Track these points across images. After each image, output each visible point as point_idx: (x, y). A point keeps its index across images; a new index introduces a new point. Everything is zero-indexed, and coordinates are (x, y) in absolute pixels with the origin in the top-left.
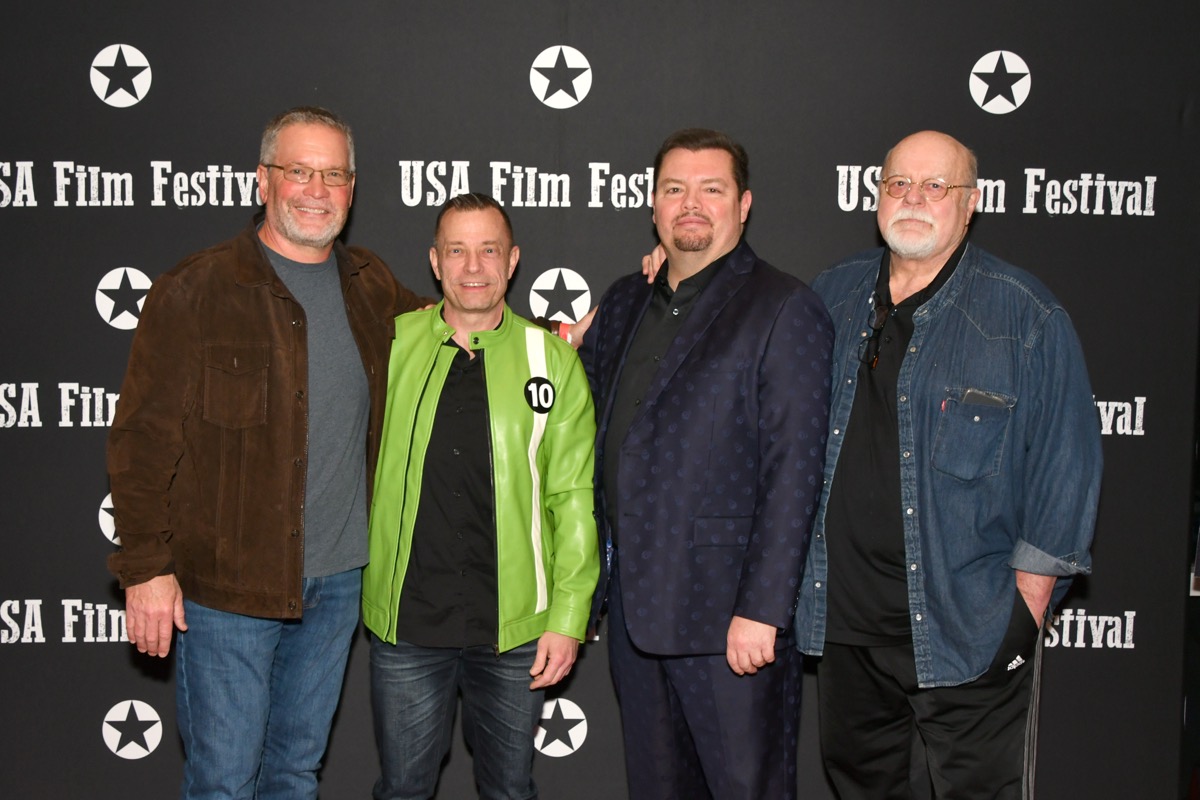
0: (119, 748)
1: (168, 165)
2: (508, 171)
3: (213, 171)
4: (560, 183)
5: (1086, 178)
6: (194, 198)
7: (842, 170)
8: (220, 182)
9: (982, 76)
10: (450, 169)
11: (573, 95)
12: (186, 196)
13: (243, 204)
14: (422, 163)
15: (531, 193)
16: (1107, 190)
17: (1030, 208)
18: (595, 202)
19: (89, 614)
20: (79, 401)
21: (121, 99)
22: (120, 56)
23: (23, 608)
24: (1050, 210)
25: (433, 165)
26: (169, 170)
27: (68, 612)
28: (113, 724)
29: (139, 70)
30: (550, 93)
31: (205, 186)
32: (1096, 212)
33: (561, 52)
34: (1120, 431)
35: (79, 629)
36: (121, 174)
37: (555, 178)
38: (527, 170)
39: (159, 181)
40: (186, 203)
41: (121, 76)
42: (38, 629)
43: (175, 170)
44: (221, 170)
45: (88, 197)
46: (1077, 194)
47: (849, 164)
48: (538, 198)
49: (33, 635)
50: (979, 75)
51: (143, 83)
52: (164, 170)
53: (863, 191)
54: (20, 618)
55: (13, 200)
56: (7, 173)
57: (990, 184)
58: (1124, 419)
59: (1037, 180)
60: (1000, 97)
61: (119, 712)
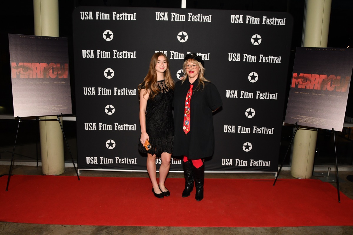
0: (109, 147)
2: (173, 53)
4: (182, 55)
5: (270, 56)
6: (120, 57)
7: (229, 54)
8: (125, 54)
11: (185, 40)
12: (119, 56)
13: (129, 58)
15: (177, 57)
16: (273, 58)
17: (260, 61)
19: (103, 126)
20: (101, 91)
21: (108, 40)
22: (108, 32)
23: (93, 124)
24: (264, 62)
26: (116, 52)
27: (100, 125)
28: (107, 143)
29: (111, 35)
30: (181, 40)
31: (122, 55)
32: (271, 62)
33: (183, 33)
34: (273, 99)
35: (102, 128)
36: (108, 52)
37: (181, 54)
38: (177, 53)
39: (115, 54)
40: (119, 57)
41: (108, 36)
42: (95, 128)
44: (125, 52)
46: (268, 59)
47: (231, 53)
48: (178, 58)
50: (253, 38)
51: (112, 37)
52: (115, 52)
53: (233, 58)
54: (92, 126)
55: (90, 56)
56: (89, 52)
57: (254, 57)
58: (274, 97)
59: (262, 57)
60: (256, 42)
61: (108, 141)
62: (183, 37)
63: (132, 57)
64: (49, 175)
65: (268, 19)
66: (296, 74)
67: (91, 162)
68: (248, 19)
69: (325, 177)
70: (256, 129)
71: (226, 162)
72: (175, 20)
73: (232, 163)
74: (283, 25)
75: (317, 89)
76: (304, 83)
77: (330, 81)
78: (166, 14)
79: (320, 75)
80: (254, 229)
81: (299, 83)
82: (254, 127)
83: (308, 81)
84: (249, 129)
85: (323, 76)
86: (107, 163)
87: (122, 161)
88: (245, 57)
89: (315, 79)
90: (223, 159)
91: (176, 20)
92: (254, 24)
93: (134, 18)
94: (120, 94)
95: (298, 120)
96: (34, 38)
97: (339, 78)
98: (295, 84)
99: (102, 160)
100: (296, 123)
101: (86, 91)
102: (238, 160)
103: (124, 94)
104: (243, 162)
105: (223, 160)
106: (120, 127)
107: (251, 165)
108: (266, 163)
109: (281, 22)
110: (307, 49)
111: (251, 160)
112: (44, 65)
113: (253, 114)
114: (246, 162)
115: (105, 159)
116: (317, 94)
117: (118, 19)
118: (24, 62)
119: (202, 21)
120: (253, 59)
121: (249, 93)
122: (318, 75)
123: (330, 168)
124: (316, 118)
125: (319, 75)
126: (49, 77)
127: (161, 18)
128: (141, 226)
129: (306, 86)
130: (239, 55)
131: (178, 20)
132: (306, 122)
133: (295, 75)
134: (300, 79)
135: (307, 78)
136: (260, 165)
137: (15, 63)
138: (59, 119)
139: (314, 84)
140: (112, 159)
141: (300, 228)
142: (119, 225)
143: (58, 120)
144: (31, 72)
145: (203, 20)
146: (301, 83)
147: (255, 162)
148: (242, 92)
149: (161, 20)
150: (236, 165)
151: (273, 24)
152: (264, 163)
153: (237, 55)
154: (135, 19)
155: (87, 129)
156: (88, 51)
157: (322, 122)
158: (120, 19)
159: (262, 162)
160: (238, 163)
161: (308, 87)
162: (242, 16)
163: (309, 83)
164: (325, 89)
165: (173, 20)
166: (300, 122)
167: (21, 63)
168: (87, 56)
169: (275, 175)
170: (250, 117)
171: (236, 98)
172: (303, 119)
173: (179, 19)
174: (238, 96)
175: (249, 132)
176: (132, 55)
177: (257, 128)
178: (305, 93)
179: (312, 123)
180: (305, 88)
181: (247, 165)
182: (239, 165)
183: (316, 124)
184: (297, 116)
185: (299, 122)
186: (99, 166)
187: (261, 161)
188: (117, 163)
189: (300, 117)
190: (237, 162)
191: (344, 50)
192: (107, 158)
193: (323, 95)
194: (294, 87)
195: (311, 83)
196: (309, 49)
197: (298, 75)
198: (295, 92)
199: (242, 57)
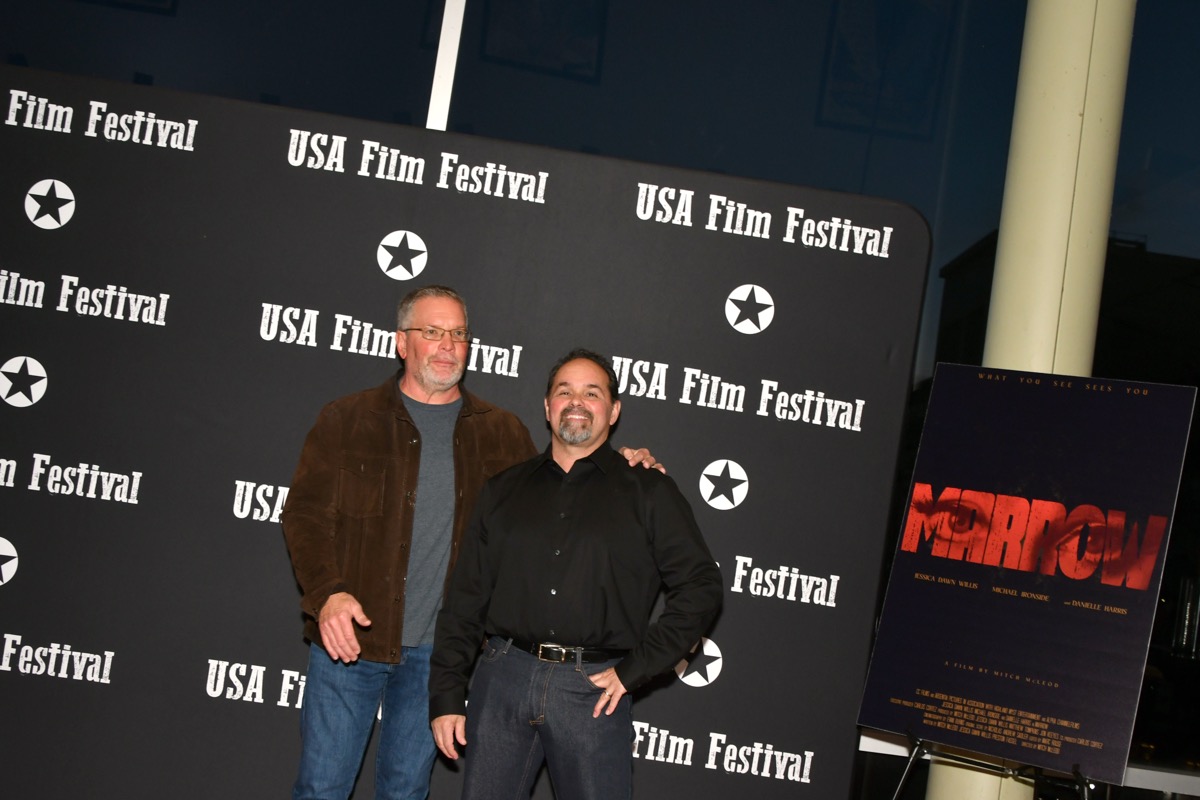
1: (75, 280)
2: (349, 323)
5: (809, 392)
6: (92, 309)
7: (618, 361)
9: (737, 303)
10: (302, 315)
12: (86, 307)
13: (131, 319)
14: (280, 307)
15: (365, 343)
16: (825, 405)
17: (763, 412)
22: (53, 189)
24: (778, 416)
25: (289, 310)
26: (75, 284)
29: (66, 202)
31: (103, 301)
32: (814, 422)
34: (816, 601)
36: (36, 281)
37: (386, 334)
38: (365, 324)
39: (66, 292)
43: (81, 285)
44: (117, 290)
46: (801, 406)
47: (624, 357)
48: (370, 348)
50: (734, 301)
52: (71, 284)
57: (733, 388)
58: (821, 591)
59: (771, 390)
60: (748, 321)
63: (145, 320)
65: (810, 221)
66: (929, 487)
68: (719, 212)
70: (723, 747)
72: (378, 176)
74: (878, 257)
75: (1014, 567)
76: (961, 532)
77: (1075, 534)
78: (339, 142)
79: (1035, 502)
81: (938, 532)
82: (715, 737)
83: (976, 526)
84: (686, 745)
85: (1048, 509)
88: (689, 384)
89: (1011, 517)
91: (380, 175)
92: (743, 236)
93: (185, 143)
94: (57, 491)
97: (1116, 520)
98: (918, 536)
103: (80, 493)
106: (30, 659)
109: (874, 242)
110: (981, 376)
116: (1014, 593)
117: (109, 136)
119: (502, 195)
120: (729, 396)
122: (1026, 500)
124: (1005, 710)
125: (1030, 503)
127: (312, 159)
130: (661, 369)
131: (388, 178)
132: (955, 728)
133: (922, 491)
134: (942, 513)
135: (975, 511)
139: (1005, 544)
145: (506, 189)
146: (946, 532)
149: (310, 165)
151: (833, 246)
153: (652, 369)
154: (190, 148)
157: (1029, 730)
158: (120, 139)
161: (976, 557)
162: (692, 193)
163: (983, 534)
164: (1051, 571)
165: (368, 174)
166: (931, 723)
173: (397, 174)
176: (150, 310)
178: (961, 584)
179: (983, 734)
180: (959, 557)
183: (1003, 739)
184: (917, 692)
185: (925, 721)
189: (932, 701)
191: (1145, 393)
193: (1040, 597)
194: (913, 548)
195: (992, 534)
196: (990, 377)
197: (933, 496)
198: (917, 575)
199: (674, 382)
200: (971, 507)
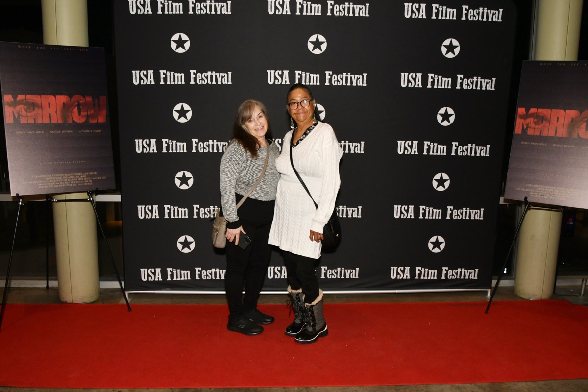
0: (182, 250)
1: (195, 71)
2: (301, 74)
3: (209, 73)
4: (317, 77)
5: (475, 78)
7: (402, 74)
8: (212, 76)
9: (446, 46)
10: (283, 73)
12: (201, 81)
13: (218, 83)
14: (274, 71)
15: (308, 80)
16: (481, 82)
17: (458, 87)
18: (327, 83)
19: (172, 210)
20: (168, 145)
21: (180, 50)
22: (180, 37)
23: (152, 208)
24: (464, 88)
25: (277, 71)
26: (196, 73)
27: (166, 209)
28: (180, 242)
29: (186, 41)
31: (207, 78)
32: (478, 89)
33: (317, 37)
34: (482, 155)
35: (169, 214)
36: (181, 74)
37: (315, 76)
38: (307, 73)
39: (192, 76)
40: (201, 83)
41: (180, 43)
42: (157, 214)
43: (197, 73)
44: (212, 73)
45: (170, 81)
46: (472, 83)
47: (405, 73)
48: (310, 82)
49: (156, 216)
51: (187, 45)
52: (194, 73)
53: (409, 81)
54: (151, 211)
55: (147, 82)
56: (145, 74)
57: (447, 79)
58: (483, 151)
59: (461, 79)
60: (450, 53)
61: (182, 239)
62: (317, 44)
63: (224, 83)
64: (72, 303)
65: (471, 10)
66: (524, 109)
67: (150, 278)
68: (436, 11)
69: (577, 296)
70: (452, 211)
71: (398, 273)
73: (408, 275)
74: (498, 22)
75: (561, 136)
76: (538, 125)
77: (584, 122)
78: (287, 2)
79: (567, 111)
80: (458, 386)
81: (529, 125)
82: (449, 208)
83: (544, 122)
84: (439, 212)
85: (572, 113)
86: (179, 279)
87: (207, 276)
88: (430, 80)
89: (558, 118)
90: (392, 268)
91: (304, 13)
92: (446, 19)
93: (227, 11)
94: (202, 151)
95: (529, 192)
96: (44, 48)
98: (521, 128)
99: (171, 273)
100: (526, 198)
101: (140, 146)
102: (420, 268)
103: (211, 151)
104: (428, 272)
105: (394, 269)
106: (203, 212)
107: (443, 277)
108: (470, 273)
109: (495, 16)
110: (541, 64)
111: (444, 268)
112: (63, 99)
113: (447, 184)
114: (434, 273)
115: (175, 272)
116: (561, 146)
117: (198, 12)
118: (26, 94)
119: (352, 15)
120: (445, 83)
121: (438, 146)
122: (562, 112)
123: (586, 281)
124: (561, 189)
125: (565, 112)
126: (73, 120)
127: (277, 11)
128: (256, 387)
129: (541, 131)
130: (419, 75)
131: (308, 14)
132: (542, 197)
133: (521, 111)
134: (530, 118)
135: (543, 116)
136: (460, 276)
137: (10, 96)
138: (91, 199)
139: (556, 127)
140: (189, 272)
141: (541, 383)
142: (218, 387)
143: (90, 201)
144: (40, 111)
145: (354, 12)
146: (532, 125)
147: (451, 271)
148: (426, 143)
149: (277, 13)
150: (417, 277)
151: (480, 19)
152: (466, 273)
153: (416, 76)
154: (230, 13)
155: (142, 217)
156: (142, 71)
157: (571, 195)
158: (202, 13)
159: (463, 271)
160: (420, 275)
161: (545, 134)
162: (425, 5)
163: (548, 125)
164: (576, 136)
165: (300, 14)
166: (533, 196)
167: (22, 95)
168: (142, 81)
169: (487, 294)
170: (441, 189)
171: (414, 155)
172: (538, 191)
173: (311, 12)
174: (418, 152)
175: (439, 216)
176: (225, 79)
177: (454, 209)
178: (540, 144)
179: (553, 198)
180: (539, 135)
181: (435, 278)
182: (422, 278)
183: (561, 199)
184: (527, 185)
185: (530, 195)
186: (164, 284)
187: (461, 269)
188: (197, 278)
189: (533, 188)
190: (419, 272)
192: (179, 270)
193: (572, 146)
194: (520, 132)
195: (551, 124)
196: (545, 64)
197: (526, 112)
198: (522, 143)
199: (425, 80)
200: (542, 115)
